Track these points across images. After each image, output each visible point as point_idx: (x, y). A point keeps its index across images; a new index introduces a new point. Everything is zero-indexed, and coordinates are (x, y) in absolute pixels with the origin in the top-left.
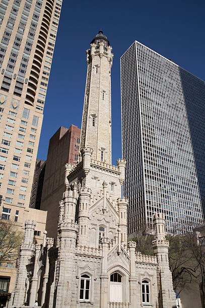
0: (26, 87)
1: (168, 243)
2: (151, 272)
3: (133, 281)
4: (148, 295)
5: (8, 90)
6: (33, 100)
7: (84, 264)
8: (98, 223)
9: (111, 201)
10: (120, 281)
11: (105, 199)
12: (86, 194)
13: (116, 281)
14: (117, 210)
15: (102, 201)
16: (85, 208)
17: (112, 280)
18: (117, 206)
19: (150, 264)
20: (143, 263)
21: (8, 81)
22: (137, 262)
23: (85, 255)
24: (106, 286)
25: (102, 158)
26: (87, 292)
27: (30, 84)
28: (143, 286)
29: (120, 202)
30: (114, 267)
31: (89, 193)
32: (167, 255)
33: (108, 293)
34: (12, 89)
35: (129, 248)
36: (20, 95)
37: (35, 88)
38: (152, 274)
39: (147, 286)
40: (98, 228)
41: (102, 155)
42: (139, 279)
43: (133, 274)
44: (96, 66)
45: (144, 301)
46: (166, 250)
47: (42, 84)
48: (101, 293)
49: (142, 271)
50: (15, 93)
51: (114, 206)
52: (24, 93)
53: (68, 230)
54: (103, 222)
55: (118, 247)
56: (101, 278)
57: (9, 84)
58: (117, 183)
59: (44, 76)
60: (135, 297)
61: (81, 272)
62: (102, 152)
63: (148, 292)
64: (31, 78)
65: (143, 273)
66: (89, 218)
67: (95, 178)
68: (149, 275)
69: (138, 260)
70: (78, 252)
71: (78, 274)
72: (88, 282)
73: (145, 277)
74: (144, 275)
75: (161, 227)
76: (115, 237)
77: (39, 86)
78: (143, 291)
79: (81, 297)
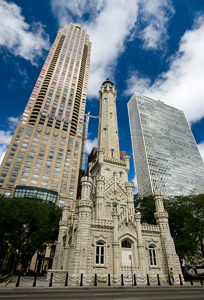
0: (70, 125)
1: (167, 214)
2: (156, 239)
3: (140, 247)
4: (155, 259)
5: (59, 128)
6: (75, 133)
7: (98, 233)
8: (111, 202)
9: (120, 185)
10: (130, 247)
11: (116, 183)
12: (100, 181)
13: (126, 247)
14: (125, 191)
15: (114, 185)
16: (100, 190)
17: (123, 246)
18: (125, 189)
19: (154, 232)
20: (148, 232)
21: (59, 123)
22: (143, 231)
23: (99, 226)
24: (117, 251)
25: (112, 156)
26: (102, 257)
27: (72, 124)
28: (150, 251)
29: (127, 185)
30: (124, 235)
31: (103, 179)
32: (168, 224)
33: (120, 257)
34: (61, 127)
35: (135, 219)
36: (66, 130)
37: (76, 126)
38: (157, 240)
39: (154, 251)
40: (112, 205)
41: (112, 154)
42: (146, 245)
43: (141, 241)
44: (105, 99)
45: (152, 264)
46: (167, 220)
47: (80, 123)
48: (113, 258)
49: (149, 238)
50: (63, 129)
51: (123, 188)
52: (69, 129)
53: (83, 206)
54: (115, 201)
55: (126, 218)
56: (113, 245)
57: (60, 125)
58: (124, 172)
59: (81, 121)
60: (143, 260)
61: (96, 240)
62: (112, 152)
63: (154, 256)
64: (73, 120)
65: (149, 240)
66: (103, 198)
67: (108, 169)
68: (154, 242)
69: (144, 229)
70: (93, 224)
71: (93, 242)
72: (102, 248)
73: (151, 243)
74: (150, 242)
75: (160, 201)
76: (123, 211)
77: (78, 124)
78: (151, 256)
79: (97, 262)
